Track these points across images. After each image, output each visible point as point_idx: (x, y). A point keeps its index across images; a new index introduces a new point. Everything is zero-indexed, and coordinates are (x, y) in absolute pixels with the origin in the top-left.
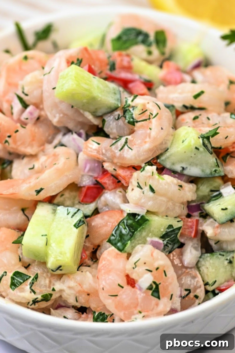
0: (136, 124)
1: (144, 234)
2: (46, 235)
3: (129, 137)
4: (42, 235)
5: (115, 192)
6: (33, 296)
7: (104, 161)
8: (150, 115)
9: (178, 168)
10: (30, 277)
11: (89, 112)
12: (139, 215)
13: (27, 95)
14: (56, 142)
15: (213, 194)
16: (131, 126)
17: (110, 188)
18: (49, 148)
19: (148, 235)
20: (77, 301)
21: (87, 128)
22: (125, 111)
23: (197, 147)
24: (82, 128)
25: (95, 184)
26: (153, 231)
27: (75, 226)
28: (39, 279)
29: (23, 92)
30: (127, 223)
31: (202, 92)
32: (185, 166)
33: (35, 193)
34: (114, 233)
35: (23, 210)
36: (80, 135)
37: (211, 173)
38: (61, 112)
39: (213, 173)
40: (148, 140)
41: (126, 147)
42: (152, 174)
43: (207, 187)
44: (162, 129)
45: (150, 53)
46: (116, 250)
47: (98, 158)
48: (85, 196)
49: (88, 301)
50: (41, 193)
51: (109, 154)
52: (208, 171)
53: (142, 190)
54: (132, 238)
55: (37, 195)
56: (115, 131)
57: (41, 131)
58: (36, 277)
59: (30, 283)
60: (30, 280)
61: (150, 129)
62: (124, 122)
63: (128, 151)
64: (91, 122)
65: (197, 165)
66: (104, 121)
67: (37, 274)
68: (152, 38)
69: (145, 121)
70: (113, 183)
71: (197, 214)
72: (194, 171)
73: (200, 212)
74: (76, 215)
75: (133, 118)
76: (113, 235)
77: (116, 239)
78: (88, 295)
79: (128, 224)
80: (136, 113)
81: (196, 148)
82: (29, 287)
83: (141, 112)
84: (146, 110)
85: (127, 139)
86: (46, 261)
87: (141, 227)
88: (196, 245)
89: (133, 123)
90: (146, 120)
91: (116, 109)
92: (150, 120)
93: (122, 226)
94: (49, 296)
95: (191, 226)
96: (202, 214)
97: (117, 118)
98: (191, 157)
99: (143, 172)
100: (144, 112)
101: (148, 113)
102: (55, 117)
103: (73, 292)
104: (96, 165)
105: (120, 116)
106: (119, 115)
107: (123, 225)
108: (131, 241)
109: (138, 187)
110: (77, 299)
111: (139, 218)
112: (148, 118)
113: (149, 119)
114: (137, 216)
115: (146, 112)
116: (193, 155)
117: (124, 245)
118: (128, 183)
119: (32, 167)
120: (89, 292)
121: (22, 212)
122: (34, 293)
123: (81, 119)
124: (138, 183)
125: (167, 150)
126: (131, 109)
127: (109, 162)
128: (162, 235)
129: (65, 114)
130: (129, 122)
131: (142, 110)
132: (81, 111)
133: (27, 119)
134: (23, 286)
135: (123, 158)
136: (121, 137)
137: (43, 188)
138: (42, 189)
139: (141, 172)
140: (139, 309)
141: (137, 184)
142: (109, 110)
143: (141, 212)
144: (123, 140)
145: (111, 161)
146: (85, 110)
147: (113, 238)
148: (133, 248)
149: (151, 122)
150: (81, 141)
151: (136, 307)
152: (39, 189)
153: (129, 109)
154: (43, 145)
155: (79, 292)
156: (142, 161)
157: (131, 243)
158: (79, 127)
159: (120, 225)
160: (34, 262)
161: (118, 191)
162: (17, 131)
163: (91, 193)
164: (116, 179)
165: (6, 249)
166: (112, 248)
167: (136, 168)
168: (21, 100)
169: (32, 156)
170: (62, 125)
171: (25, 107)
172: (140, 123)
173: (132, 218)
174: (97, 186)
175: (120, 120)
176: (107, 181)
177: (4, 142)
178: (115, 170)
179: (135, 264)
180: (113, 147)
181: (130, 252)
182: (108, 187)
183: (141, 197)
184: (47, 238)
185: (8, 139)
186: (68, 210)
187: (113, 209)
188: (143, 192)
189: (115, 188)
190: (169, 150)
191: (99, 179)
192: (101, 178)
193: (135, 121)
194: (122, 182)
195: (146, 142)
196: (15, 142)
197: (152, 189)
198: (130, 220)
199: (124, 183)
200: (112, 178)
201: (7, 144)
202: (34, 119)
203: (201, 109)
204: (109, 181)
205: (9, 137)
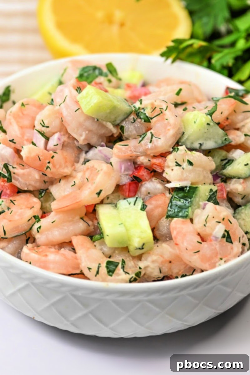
0: (151, 120)
1: (197, 199)
2: (122, 224)
3: (152, 131)
5: (152, 181)
6: (128, 277)
7: (137, 157)
8: (160, 110)
9: (197, 145)
10: (119, 263)
11: (110, 122)
12: (186, 187)
13: (48, 127)
14: (82, 160)
15: (223, 163)
16: (147, 124)
17: (147, 178)
18: (79, 166)
19: (199, 201)
20: (161, 272)
22: (137, 115)
23: (209, 122)
24: (102, 141)
25: (132, 181)
26: (202, 196)
27: (141, 209)
28: (126, 263)
29: (43, 126)
30: (178, 197)
31: (180, 90)
32: (201, 142)
33: (96, 196)
34: (169, 209)
35: (82, 218)
36: (102, 146)
37: (223, 143)
38: (86, 129)
39: (224, 141)
40: (169, 127)
41: (154, 138)
42: (185, 152)
43: (218, 158)
44: (176, 116)
45: (110, 81)
46: (180, 219)
48: (129, 191)
49: (170, 269)
50: (101, 194)
51: (141, 149)
52: (220, 142)
53: (182, 167)
54: (192, 204)
55: (98, 197)
56: (134, 132)
57: (70, 154)
58: (123, 262)
59: (122, 267)
60: (120, 266)
61: (167, 119)
62: (140, 123)
63: (157, 141)
64: (111, 131)
65: (210, 139)
66: (122, 128)
67: (123, 260)
68: (105, 70)
69: (159, 116)
70: (148, 174)
71: (219, 180)
72: (209, 145)
73: (220, 179)
74: (137, 202)
75: (147, 117)
76: (170, 211)
77: (174, 212)
78: (170, 262)
79: (180, 197)
80: (148, 112)
81: (208, 124)
82: (122, 270)
83: (152, 110)
84: (156, 107)
85: (151, 133)
86: (129, 245)
87: (195, 194)
88: (227, 205)
89: (148, 120)
90: (159, 114)
91: (131, 113)
93: (175, 200)
94: (139, 274)
95: (221, 189)
96: (223, 180)
97: (133, 121)
98: (205, 133)
99: (179, 152)
100: (154, 109)
101: (158, 109)
102: (81, 135)
103: (156, 265)
104: (129, 164)
105: (135, 119)
106: (134, 118)
107: (176, 199)
108: (191, 207)
109: (176, 166)
110: (161, 270)
111: (188, 188)
112: (160, 112)
113: (162, 112)
114: (185, 188)
115: (156, 109)
116: (206, 131)
118: (163, 168)
119: (73, 183)
120: (170, 260)
121: (82, 221)
122: (128, 273)
123: (103, 131)
124: (176, 162)
125: (183, 134)
126: (142, 111)
127: (142, 156)
128: (208, 199)
129: (90, 131)
130: (145, 121)
131: (152, 108)
132: (104, 123)
133: (57, 145)
134: (116, 271)
135: (156, 147)
136: (145, 134)
137: (101, 189)
138: (101, 191)
139: (177, 152)
140: (219, 257)
141: (176, 164)
142: (125, 116)
143: (187, 184)
144: (149, 134)
145: (144, 154)
146: (107, 121)
148: (193, 212)
149: (164, 115)
150: (106, 150)
151: (216, 256)
152: (98, 191)
153: (140, 112)
154: (73, 165)
155: (163, 263)
156: (170, 146)
157: (192, 209)
159: (173, 200)
160: (114, 252)
161: (153, 179)
162: (53, 157)
163: (132, 188)
164: (149, 170)
165: (89, 249)
166: (175, 219)
167: (163, 155)
168: (43, 134)
169: (66, 177)
170: (86, 143)
171: (47, 139)
172: (154, 119)
173: (181, 192)
174: (134, 182)
175: (136, 122)
176: (143, 173)
177: (45, 169)
178: (149, 160)
179: (206, 221)
180: (142, 142)
181: (191, 218)
182: (146, 178)
183: (182, 172)
184: (124, 226)
185: (48, 165)
186: (127, 201)
187: (155, 195)
188: (183, 169)
189: (150, 178)
190: (185, 133)
191: (136, 174)
192: (138, 172)
193: (150, 118)
194: (156, 170)
195: (169, 130)
196: (54, 166)
197: (190, 163)
198: (180, 193)
199: (159, 170)
200: (146, 170)
201: (49, 169)
202: (62, 144)
203: (183, 104)
204: (145, 173)
205: (49, 163)
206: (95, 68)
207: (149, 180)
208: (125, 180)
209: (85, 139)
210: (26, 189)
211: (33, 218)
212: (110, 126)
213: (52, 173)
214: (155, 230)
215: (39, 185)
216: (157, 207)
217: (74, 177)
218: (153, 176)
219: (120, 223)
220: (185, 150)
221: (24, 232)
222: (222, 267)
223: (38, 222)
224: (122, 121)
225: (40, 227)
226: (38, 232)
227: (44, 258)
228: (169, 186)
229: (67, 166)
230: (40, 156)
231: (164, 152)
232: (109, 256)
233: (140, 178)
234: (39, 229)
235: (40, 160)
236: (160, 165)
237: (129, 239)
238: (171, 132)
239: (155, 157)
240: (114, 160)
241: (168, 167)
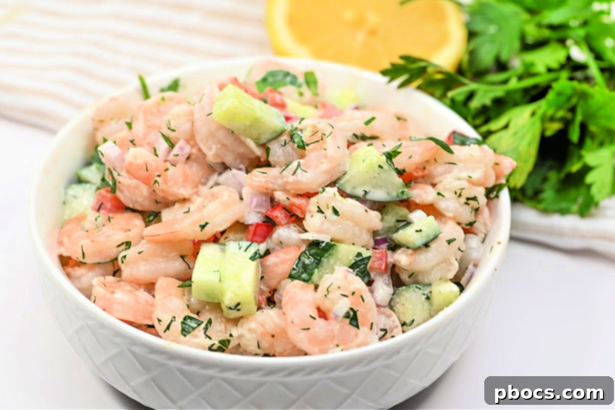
0: (306, 147)
1: (332, 261)
2: (218, 271)
3: (302, 161)
4: (214, 271)
5: (289, 227)
6: (209, 342)
7: (275, 190)
8: (322, 136)
9: (360, 192)
10: (203, 322)
11: (251, 138)
12: (323, 242)
13: (174, 131)
14: (211, 183)
15: (399, 225)
16: (301, 151)
17: (283, 222)
18: (204, 190)
19: (335, 263)
20: (259, 347)
21: (247, 163)
22: (292, 137)
23: (381, 165)
24: (241, 163)
25: (264, 222)
26: (341, 258)
27: (250, 258)
28: (213, 324)
29: (169, 128)
30: (309, 253)
31: (373, 119)
32: (367, 190)
33: (199, 229)
34: (295, 267)
35: (183, 257)
36: (240, 169)
37: (398, 196)
38: (219, 142)
39: (400, 195)
40: (323, 160)
41: (299, 170)
42: (333, 196)
43: (393, 217)
44: (339, 147)
45: (301, 94)
46: (301, 283)
47: (267, 189)
48: (255, 234)
49: (272, 346)
50: (207, 228)
51: (280, 181)
52: (394, 194)
53: (324, 215)
54: (320, 265)
55: (201, 231)
56: (282, 159)
57: (194, 170)
58: (210, 322)
59: (204, 328)
60: (203, 326)
61: (325, 149)
62: (293, 149)
63: (302, 174)
64: (253, 152)
65: (381, 187)
66: (267, 150)
67: (210, 319)
68: (301, 80)
69: (316, 144)
70: (286, 217)
71: (384, 246)
72: (378, 195)
73: (387, 244)
74: (250, 248)
75: (302, 141)
76: (294, 269)
77: (298, 272)
78: (273, 336)
79: (311, 254)
80: (306, 136)
81: (380, 167)
82: (203, 332)
83: (312, 133)
84: (317, 132)
85: (299, 163)
86: (221, 300)
87: (328, 253)
88: (387, 282)
89: (302, 146)
90: (318, 141)
91: (283, 132)
92: (324, 140)
93: (304, 257)
94: (227, 343)
95: (380, 258)
96: (390, 246)
97: (283, 144)
98: (375, 177)
100: (315, 133)
101: (319, 134)
102: (210, 149)
103: (254, 335)
104: (264, 198)
105: (287, 141)
106: (286, 140)
108: (318, 269)
109: (318, 212)
110: (260, 344)
111: (324, 245)
112: (321, 138)
113: (322, 139)
114: (321, 244)
116: (376, 175)
117: (311, 274)
118: (304, 213)
119: (187, 210)
120: (274, 333)
121: (181, 260)
122: (210, 338)
123: (241, 150)
124: (318, 207)
125: (345, 174)
126: (299, 133)
127: (280, 190)
128: (350, 264)
129: (223, 145)
130: (298, 147)
131: (313, 131)
132: (243, 138)
133: (177, 155)
134: (196, 332)
135: (297, 183)
136: (291, 162)
137: (208, 221)
138: (207, 224)
139: (321, 193)
140: (336, 342)
141: (317, 209)
142: (274, 135)
143: (325, 238)
144: (294, 164)
145: (283, 188)
146: (247, 136)
147: (294, 272)
148: (321, 277)
149: (325, 143)
150: (241, 175)
151: (332, 340)
152: (203, 223)
153: (296, 133)
154: (197, 186)
155: (262, 334)
156: (319, 186)
157: (319, 272)
158: (238, 161)
159: (302, 257)
160: (204, 307)
161: (292, 226)
162: (167, 170)
163: (261, 231)
164: (289, 212)
165: (170, 295)
166: (296, 281)
167: (309, 195)
168: (167, 139)
169: (184, 200)
170: (218, 160)
171: (172, 146)
172: (311, 146)
173: (314, 247)
174: (266, 224)
175: (288, 146)
176: (279, 215)
177: (153, 183)
178: (287, 198)
179: (328, 290)
180: (284, 173)
181: (317, 284)
182: (280, 222)
183: (323, 223)
184: (220, 274)
185: (158, 179)
186: (239, 244)
187: (288, 246)
188: (325, 217)
189: (288, 223)
190: (348, 173)
191: (269, 213)
192: (272, 212)
193: (305, 144)
194: (297, 214)
195: (322, 163)
196: (166, 182)
197: (336, 212)
198: (314, 249)
199: (299, 214)
200: (284, 211)
201: (157, 184)
202: (186, 156)
203: (373, 138)
204: (281, 214)
205: (159, 176)
206: (287, 74)
207: (286, 226)
208: (253, 219)
209: (216, 155)
210: (131, 206)
211: (125, 245)
212: (252, 144)
213: (162, 191)
215: (148, 205)
216: (283, 262)
217: (192, 202)
218: (293, 222)
219: (216, 269)
220: (335, 194)
221: (109, 260)
222: (335, 355)
223: (126, 249)
224: (270, 141)
225: (125, 257)
226: (123, 262)
227: (109, 295)
228: (305, 236)
229: (185, 187)
230: (148, 166)
231: (312, 191)
232: (196, 312)
233: (274, 220)
234: (123, 259)
235: (147, 170)
236: (300, 207)
237: (222, 294)
238: (325, 166)
239: (300, 197)
240: (246, 192)
241: (310, 212)
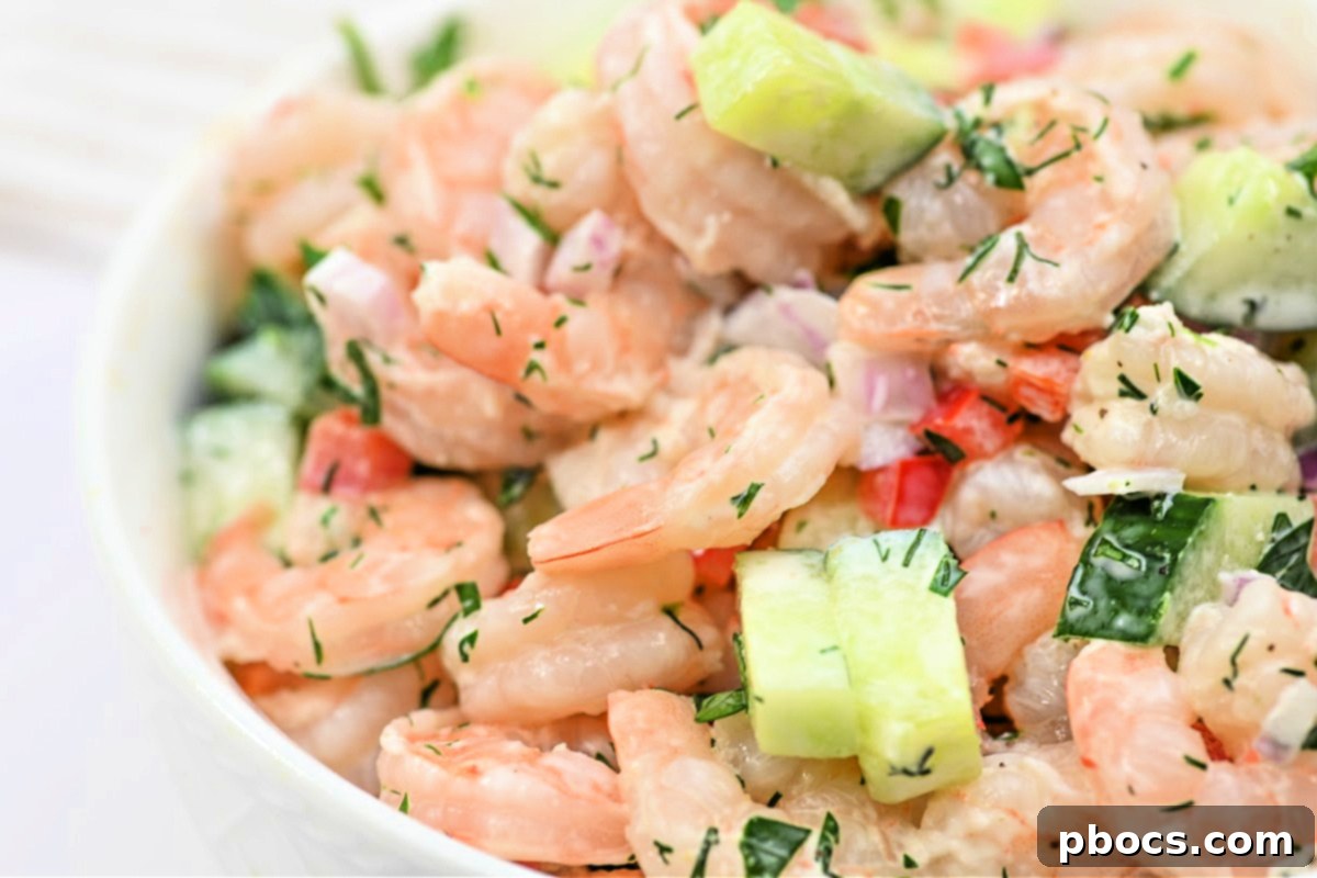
0: (1027, 181)
1: (1208, 557)
2: (835, 648)
3: (1025, 229)
4: (823, 651)
5: (1010, 460)
9: (1233, 309)
10: (807, 833)
11: (838, 176)
12: (1161, 497)
13: (554, 185)
14: (703, 344)
16: (1008, 196)
17: (990, 444)
18: (686, 370)
19: (1218, 564)
22: (968, 152)
23: (1295, 205)
24: (802, 263)
25: (923, 452)
26: (1232, 544)
27: (934, 589)
28: (844, 832)
29: (537, 180)
30: (1119, 539)
31: (1191, 56)
32: (1256, 296)
33: (734, 510)
34: (1074, 592)
35: (669, 612)
36: (798, 285)
38: (725, 203)
40: (1103, 217)
41: (1028, 261)
42: (1169, 332)
44: (1144, 166)
46: (1119, 646)
47: (919, 340)
48: (901, 499)
49: (1052, 875)
50: (756, 503)
51: (967, 309)
53: (1146, 404)
54: (1176, 579)
55: (740, 515)
56: (947, 230)
57: (645, 311)
58: (831, 826)
59: (818, 853)
60: (811, 845)
61: (1099, 179)
62: (978, 188)
63: (1041, 275)
64: (840, 221)
65: (1298, 282)
66: (891, 210)
67: (829, 818)
69: (1063, 161)
70: (995, 425)
72: (1294, 308)
74: (919, 551)
75: (1009, 163)
76: (1075, 603)
77: (1095, 611)
79: (1129, 542)
80: (1018, 144)
81: (1292, 213)
82: (816, 869)
83: (1036, 132)
84: (1052, 124)
85: (1019, 236)
87: (1196, 531)
89: (1012, 178)
90: (1065, 155)
91: (935, 141)
92: (1084, 150)
93: (1104, 554)
97: (942, 179)
98: (1277, 250)
99: (1137, 331)
100: (1047, 127)
101: (1063, 130)
102: (698, 230)
103: (988, 851)
104: (911, 373)
105: (956, 168)
106: (948, 169)
107: (1110, 552)
108: (1172, 590)
109: (1123, 394)
111: (1167, 504)
112: (1071, 144)
113: (1078, 146)
114: (1156, 504)
115: (1056, 129)
116: (1281, 243)
117: (1148, 610)
118: (1061, 404)
119: (646, 448)
121: (668, 622)
123: (800, 219)
124: (1123, 379)
125: (1174, 251)
126: (991, 135)
127: (968, 339)
128: (1260, 559)
129: (742, 213)
130: (1000, 182)
131: (1037, 124)
132: (808, 179)
133: (587, 267)
134: (793, 870)
135: (1032, 304)
136: (990, 241)
137: (758, 481)
138: (755, 488)
139: (1128, 330)
141: (1119, 386)
142: (908, 155)
143: (1165, 482)
144: (1007, 242)
145: (980, 332)
146: (822, 171)
147: (1079, 611)
148: (1182, 618)
149: (1091, 156)
150: (812, 304)
152: (743, 490)
153: (982, 138)
154: (661, 363)
156: (1102, 305)
157: (1175, 600)
158: (792, 259)
159: (1095, 555)
160: (795, 778)
161: (1020, 452)
162: (560, 322)
163: (917, 486)
164: (1003, 409)
165: (676, 752)
166: (1097, 644)
167: (1070, 344)
168: (532, 216)
169: (624, 417)
170: (724, 266)
171: (553, 239)
172: (1043, 176)
173: (1134, 518)
174: (927, 458)
175: (959, 184)
176: (972, 422)
177: (521, 372)
178: (1001, 363)
179: (1233, 662)
180: (976, 278)
181: (1173, 643)
182: (981, 446)
183: (1148, 427)
184: (845, 657)
185: (537, 356)
186: (876, 543)
187: (1022, 525)
188: (1154, 411)
189: (1005, 446)
190: (1183, 248)
191: (939, 421)
192: (950, 415)
193: (1020, 170)
194: (1035, 410)
195: (1101, 227)
196: (564, 362)
197: (1188, 387)
198: (1132, 524)
199: (1047, 413)
200: (985, 408)
201: (536, 376)
202: (612, 266)
204: (980, 418)
205: (540, 346)
207: (1000, 457)
208: (886, 447)
209: (720, 248)
210: (439, 459)
211: (454, 596)
212: (838, 197)
213: (555, 394)
214: (1007, 688)
215: (499, 449)
216: (1024, 580)
217: (659, 420)
218: (1019, 439)
219: (828, 644)
220: (1170, 326)
221: (406, 656)
223: (467, 612)
224: (896, 174)
225: (472, 639)
226: (465, 658)
227: (461, 785)
228: (1083, 485)
229: (626, 370)
230: (499, 316)
231: (1074, 327)
232: (768, 798)
233: (956, 441)
234: (467, 648)
235: (498, 331)
236: (1047, 389)
237: (864, 725)
238: (1115, 236)
239: (1032, 351)
240: (841, 355)
241: (1088, 398)
